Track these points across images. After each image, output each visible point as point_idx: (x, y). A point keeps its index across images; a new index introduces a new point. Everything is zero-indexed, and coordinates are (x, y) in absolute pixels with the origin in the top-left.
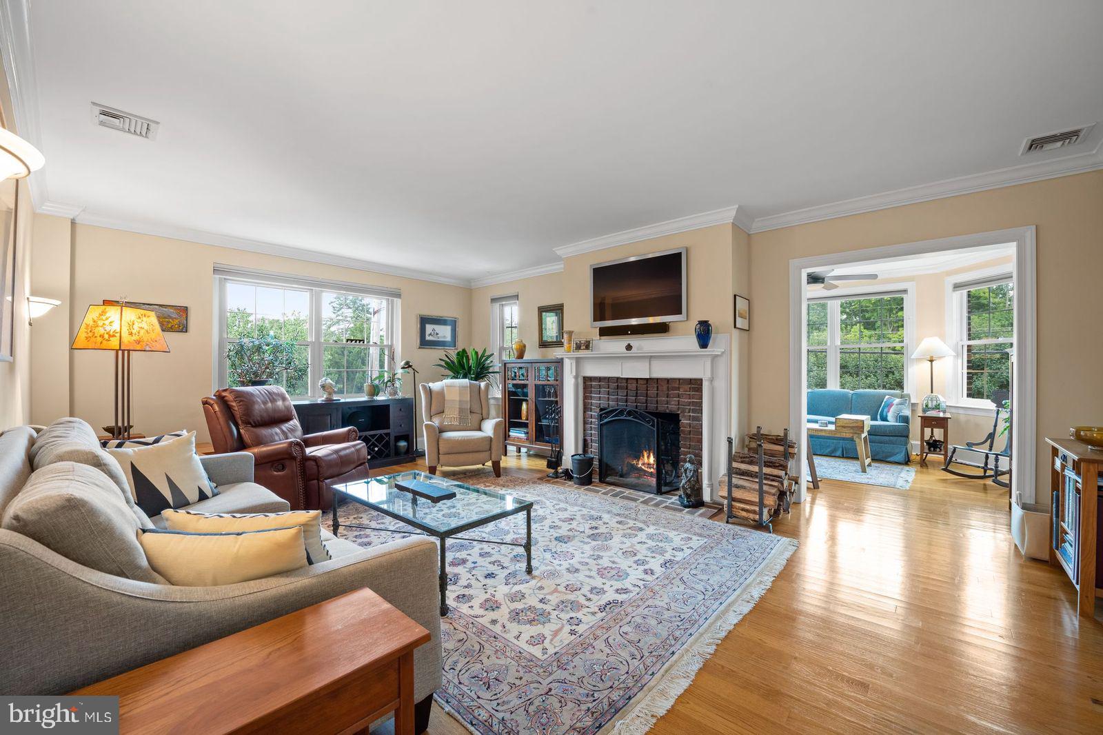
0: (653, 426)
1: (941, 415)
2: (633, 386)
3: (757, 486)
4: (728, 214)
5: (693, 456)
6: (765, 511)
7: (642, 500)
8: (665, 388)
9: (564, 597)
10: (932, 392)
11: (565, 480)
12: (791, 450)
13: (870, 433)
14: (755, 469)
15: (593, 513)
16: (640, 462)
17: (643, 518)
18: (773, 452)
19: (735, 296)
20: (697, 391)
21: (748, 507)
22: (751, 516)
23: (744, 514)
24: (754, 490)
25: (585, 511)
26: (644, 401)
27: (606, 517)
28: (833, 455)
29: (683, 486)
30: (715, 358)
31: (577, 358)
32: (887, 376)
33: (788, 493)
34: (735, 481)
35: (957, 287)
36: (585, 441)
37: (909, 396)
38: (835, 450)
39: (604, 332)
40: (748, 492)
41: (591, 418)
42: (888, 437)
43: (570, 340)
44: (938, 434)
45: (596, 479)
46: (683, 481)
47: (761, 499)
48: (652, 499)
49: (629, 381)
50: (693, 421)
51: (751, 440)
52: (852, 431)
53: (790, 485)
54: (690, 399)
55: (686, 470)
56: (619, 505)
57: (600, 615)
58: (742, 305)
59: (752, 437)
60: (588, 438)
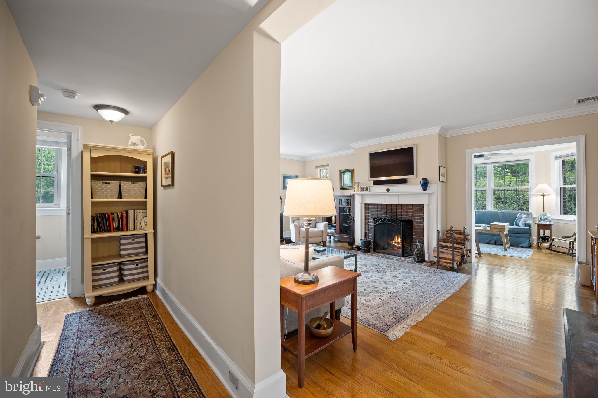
0: (400, 226)
1: (548, 223)
2: (390, 208)
3: (451, 252)
4: (436, 130)
5: (420, 239)
6: (455, 263)
7: (395, 259)
8: (405, 208)
9: (373, 290)
10: (544, 212)
11: (357, 251)
12: (467, 237)
13: (509, 232)
14: (451, 245)
15: (374, 263)
16: (394, 242)
17: (398, 265)
18: (458, 238)
19: (439, 167)
20: (421, 210)
21: (447, 261)
22: (449, 265)
23: (445, 264)
24: (450, 253)
25: (371, 262)
26: (395, 215)
27: (381, 265)
28: (490, 243)
29: (416, 253)
30: (430, 195)
31: (362, 194)
32: (524, 204)
33: (466, 256)
34: (440, 250)
35: (557, 158)
36: (366, 233)
37: (531, 214)
38: (490, 241)
39: (375, 183)
40: (447, 255)
41: (369, 223)
42: (519, 234)
43: (358, 186)
44: (547, 233)
45: (372, 250)
46: (415, 251)
47: (453, 258)
48: (401, 259)
49: (388, 206)
50: (419, 224)
51: (448, 233)
52: (499, 230)
53: (467, 253)
54: (418, 213)
55: (416, 246)
56: (385, 261)
57: (389, 295)
58: (443, 170)
59: (448, 231)
60: (367, 232)
